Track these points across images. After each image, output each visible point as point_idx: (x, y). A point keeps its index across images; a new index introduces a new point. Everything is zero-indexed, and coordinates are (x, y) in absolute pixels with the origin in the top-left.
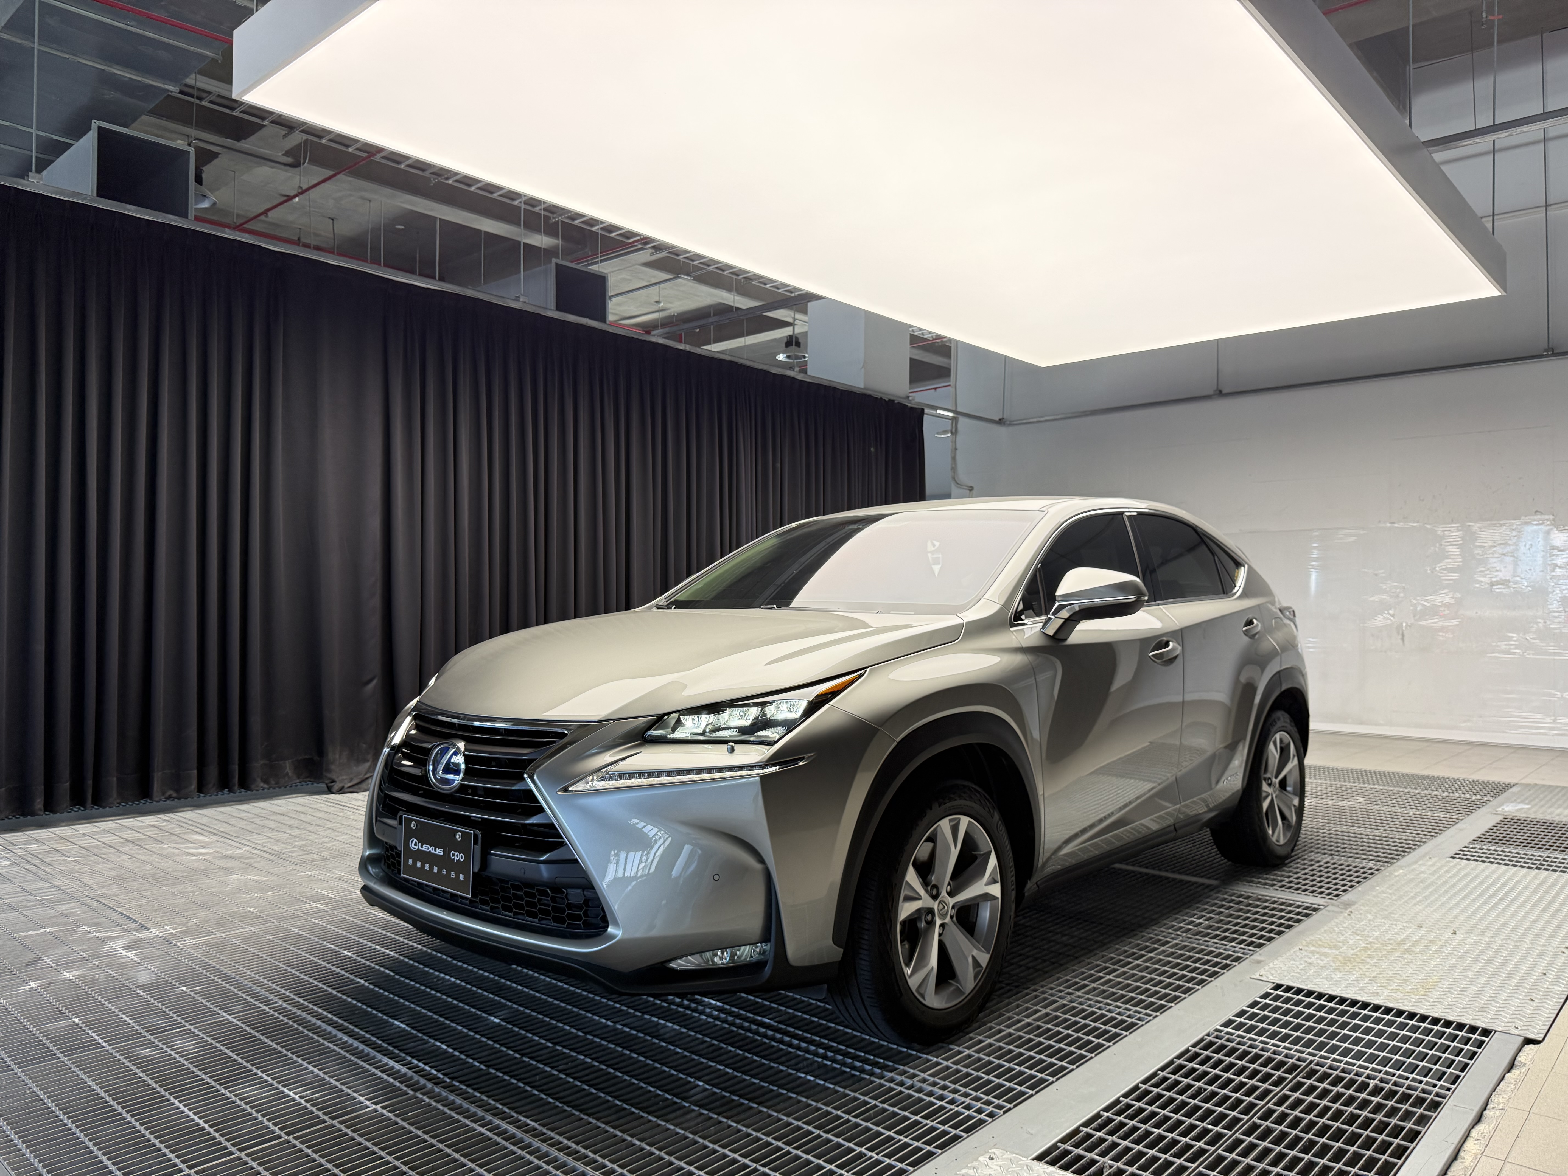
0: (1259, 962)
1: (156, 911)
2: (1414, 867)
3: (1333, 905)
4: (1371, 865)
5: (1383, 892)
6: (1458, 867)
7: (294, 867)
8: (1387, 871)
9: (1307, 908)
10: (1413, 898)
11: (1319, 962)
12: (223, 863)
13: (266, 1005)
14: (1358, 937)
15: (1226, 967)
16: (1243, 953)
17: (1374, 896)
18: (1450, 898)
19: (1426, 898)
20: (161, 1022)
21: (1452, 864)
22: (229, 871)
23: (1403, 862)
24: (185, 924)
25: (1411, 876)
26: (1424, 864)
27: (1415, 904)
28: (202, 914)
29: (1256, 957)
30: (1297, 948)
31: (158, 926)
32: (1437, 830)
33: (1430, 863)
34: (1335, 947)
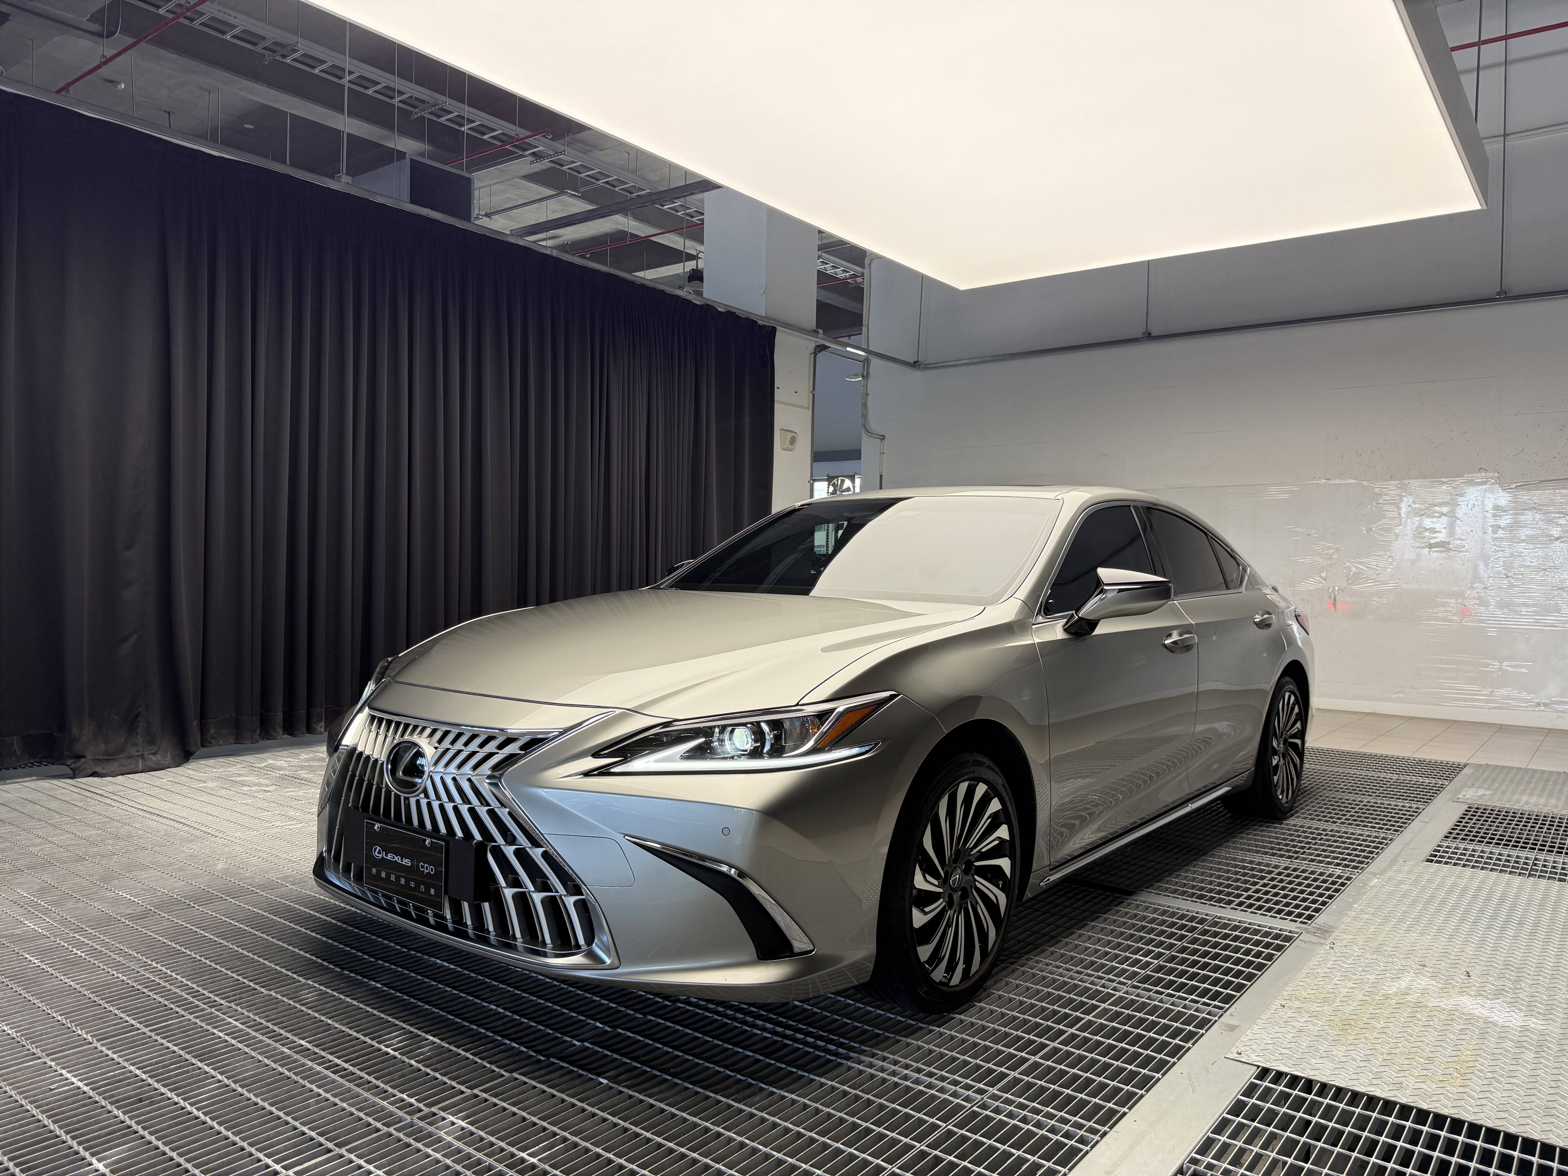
0: (1232, 1028)
2: (1390, 873)
3: (1308, 932)
4: (1338, 871)
5: (1362, 911)
6: (1441, 874)
8: (1359, 879)
9: (1277, 937)
10: (1401, 921)
11: (1311, 1027)
14: (1350, 984)
15: (1190, 1036)
16: (1209, 1013)
17: (1355, 918)
18: (1446, 921)
19: (1417, 920)
21: (1432, 870)
23: (1373, 867)
25: (1389, 888)
26: (1399, 871)
27: (1407, 931)
29: (1226, 1019)
30: (1277, 1003)
32: (1401, 822)
33: (1406, 868)
34: (1325, 1000)
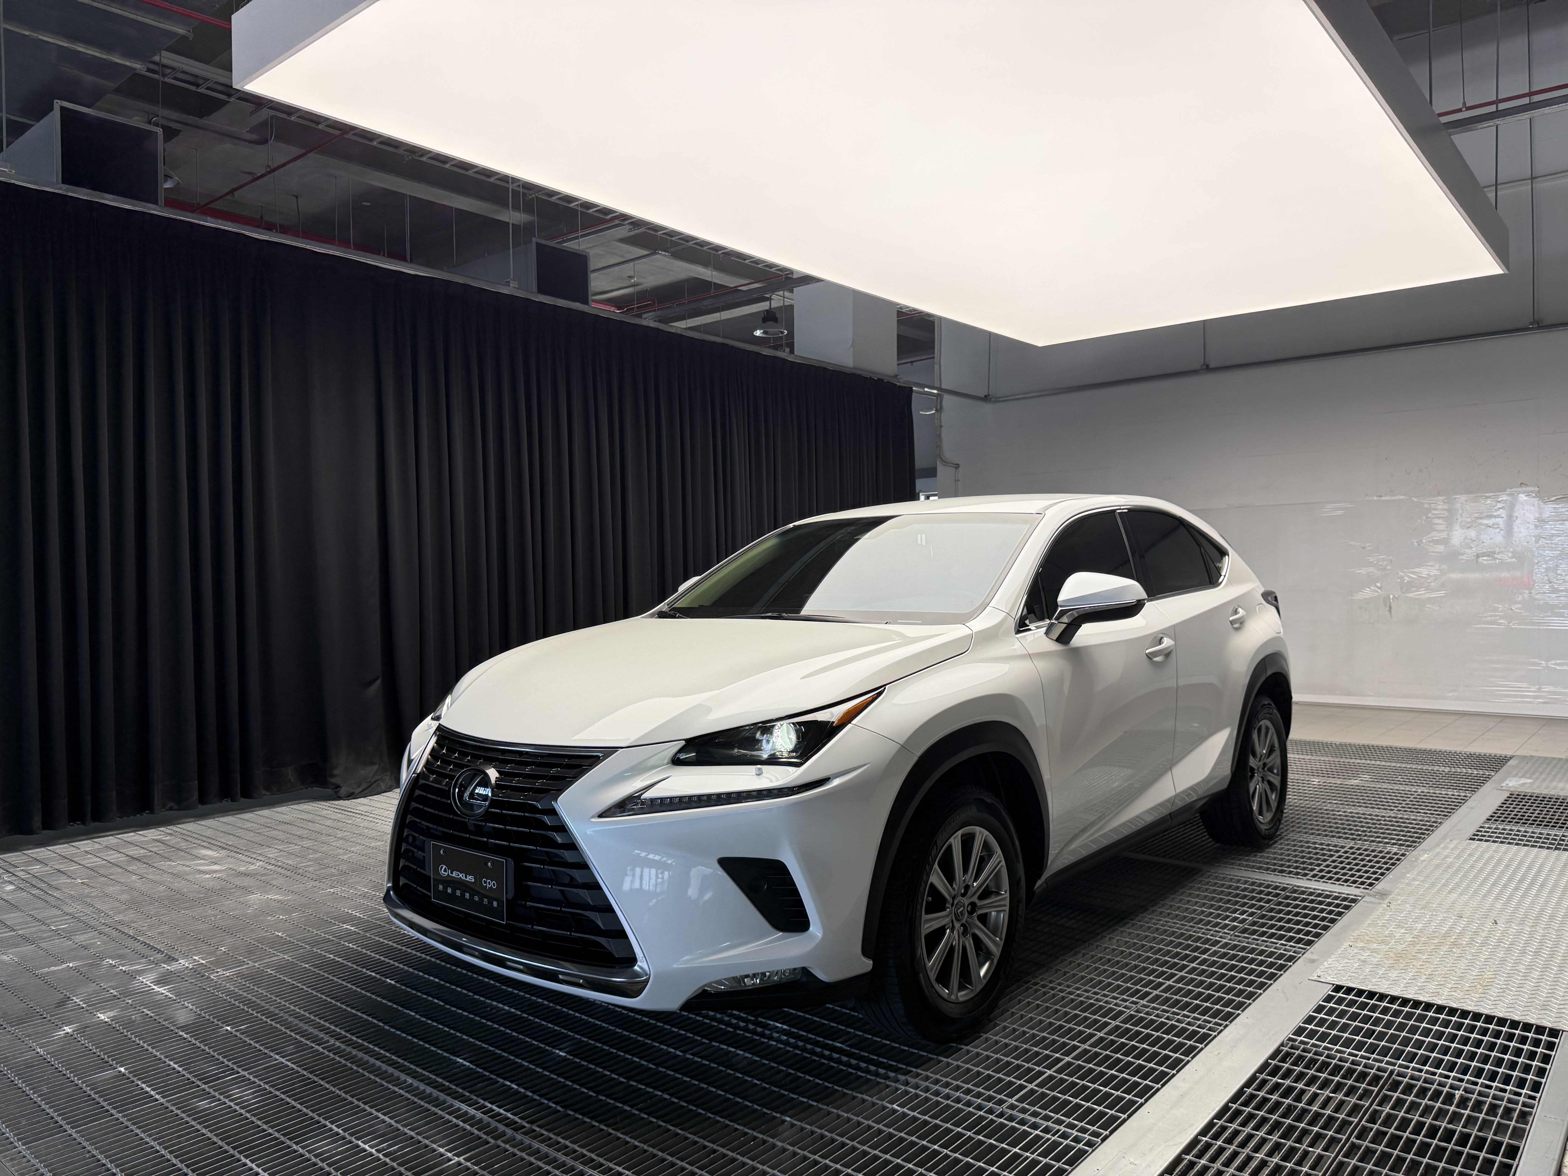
1: (179, 939)
3: (1370, 895)
6: (1481, 849)
7: (314, 883)
9: (1345, 899)
10: (1444, 885)
11: (1373, 959)
12: (238, 881)
13: (319, 1045)
14: (1403, 931)
16: (1295, 952)
17: (1408, 884)
18: (1481, 884)
19: (1458, 885)
20: (213, 1069)
21: (1474, 847)
22: (247, 890)
23: (1425, 845)
24: (211, 954)
25: (1436, 861)
26: (1445, 848)
27: (1449, 892)
28: (229, 940)
29: (1308, 955)
31: (186, 956)
32: (1450, 808)
33: (1452, 845)
